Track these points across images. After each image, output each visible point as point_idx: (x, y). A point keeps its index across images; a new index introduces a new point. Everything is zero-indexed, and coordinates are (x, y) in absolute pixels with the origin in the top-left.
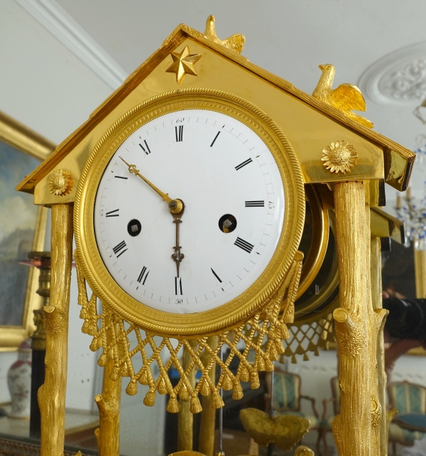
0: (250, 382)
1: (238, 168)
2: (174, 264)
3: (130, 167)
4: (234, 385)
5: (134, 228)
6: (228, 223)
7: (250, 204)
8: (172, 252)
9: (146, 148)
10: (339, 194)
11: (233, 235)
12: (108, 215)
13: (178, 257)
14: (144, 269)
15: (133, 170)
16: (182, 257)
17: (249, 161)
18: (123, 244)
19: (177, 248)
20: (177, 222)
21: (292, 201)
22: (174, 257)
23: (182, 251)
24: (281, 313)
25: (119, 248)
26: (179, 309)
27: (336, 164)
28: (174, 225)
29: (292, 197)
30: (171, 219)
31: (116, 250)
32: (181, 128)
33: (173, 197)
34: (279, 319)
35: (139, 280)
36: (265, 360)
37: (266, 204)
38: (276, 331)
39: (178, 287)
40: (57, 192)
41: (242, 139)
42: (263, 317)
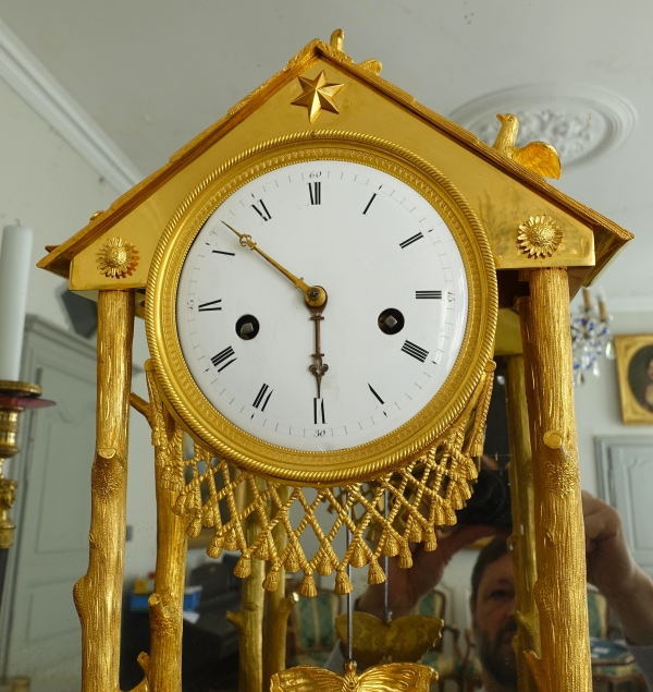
0: (423, 544)
1: (404, 245)
2: (312, 379)
3: (241, 237)
4: (401, 548)
5: (248, 327)
6: (391, 321)
7: (421, 295)
8: (310, 362)
9: (263, 211)
11: (399, 339)
12: (202, 308)
13: (318, 370)
14: (265, 387)
15: (246, 243)
16: (326, 368)
17: (419, 236)
18: (229, 352)
19: (318, 356)
20: (317, 320)
21: (479, 293)
22: (313, 369)
23: (325, 360)
24: (466, 444)
25: (223, 358)
26: (319, 446)
27: (536, 244)
28: (312, 324)
29: (478, 287)
30: (306, 314)
31: (216, 360)
32: (318, 185)
33: (311, 282)
34: (463, 453)
35: (256, 404)
36: (444, 509)
37: (444, 295)
38: (459, 469)
39: (319, 412)
40: (114, 271)
41: (407, 206)
42: (441, 449)
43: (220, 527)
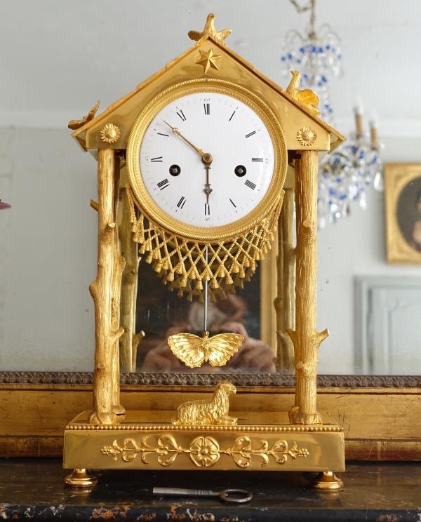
0: (250, 267)
1: (247, 136)
2: (205, 195)
3: (173, 129)
4: (240, 269)
5: (175, 170)
6: (240, 171)
7: (254, 160)
8: (204, 188)
9: (182, 116)
10: (305, 157)
11: (244, 179)
12: (153, 160)
13: (208, 191)
14: (183, 198)
15: (175, 131)
16: (211, 190)
17: (254, 133)
18: (166, 181)
19: (208, 185)
20: (207, 169)
21: (279, 160)
22: (205, 191)
23: (211, 187)
24: (270, 226)
25: (162, 184)
26: (206, 224)
27: (305, 140)
28: (205, 170)
29: (279, 157)
30: (202, 166)
31: (160, 185)
32: (208, 105)
33: (205, 151)
34: (269, 230)
35: (178, 205)
36: (260, 253)
37: (264, 160)
38: (267, 237)
39: (207, 210)
41: (249, 118)
42: (260, 228)
43: (161, 259)
